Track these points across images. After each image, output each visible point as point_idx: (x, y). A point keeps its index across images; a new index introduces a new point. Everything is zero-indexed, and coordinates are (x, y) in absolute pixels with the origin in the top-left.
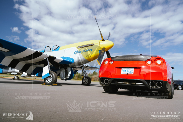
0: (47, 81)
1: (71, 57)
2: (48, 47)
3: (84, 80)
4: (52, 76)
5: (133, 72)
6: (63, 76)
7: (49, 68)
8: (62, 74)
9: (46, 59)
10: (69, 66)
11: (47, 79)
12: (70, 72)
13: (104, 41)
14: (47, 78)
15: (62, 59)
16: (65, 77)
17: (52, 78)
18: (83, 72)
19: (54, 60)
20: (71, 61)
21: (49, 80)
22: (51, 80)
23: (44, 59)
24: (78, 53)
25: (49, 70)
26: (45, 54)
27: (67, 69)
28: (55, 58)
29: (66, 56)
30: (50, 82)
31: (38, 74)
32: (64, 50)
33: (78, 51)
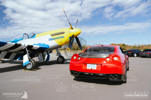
0: (28, 67)
1: (46, 44)
2: (25, 34)
3: (59, 59)
4: (31, 63)
5: (96, 67)
6: (41, 59)
7: (29, 56)
8: (40, 57)
9: (25, 48)
10: (45, 51)
11: (28, 66)
12: (47, 56)
13: (73, 29)
14: (28, 64)
15: (39, 47)
16: (43, 60)
17: (32, 65)
18: (58, 52)
19: (32, 48)
20: (47, 47)
21: (30, 66)
22: (31, 66)
23: (23, 48)
24: (52, 40)
25: (29, 58)
26: (24, 45)
27: (43, 53)
28: (32, 46)
29: (42, 43)
30: (30, 68)
31: (19, 58)
32: (40, 37)
33: (52, 38)
